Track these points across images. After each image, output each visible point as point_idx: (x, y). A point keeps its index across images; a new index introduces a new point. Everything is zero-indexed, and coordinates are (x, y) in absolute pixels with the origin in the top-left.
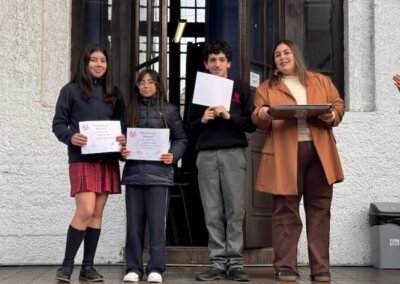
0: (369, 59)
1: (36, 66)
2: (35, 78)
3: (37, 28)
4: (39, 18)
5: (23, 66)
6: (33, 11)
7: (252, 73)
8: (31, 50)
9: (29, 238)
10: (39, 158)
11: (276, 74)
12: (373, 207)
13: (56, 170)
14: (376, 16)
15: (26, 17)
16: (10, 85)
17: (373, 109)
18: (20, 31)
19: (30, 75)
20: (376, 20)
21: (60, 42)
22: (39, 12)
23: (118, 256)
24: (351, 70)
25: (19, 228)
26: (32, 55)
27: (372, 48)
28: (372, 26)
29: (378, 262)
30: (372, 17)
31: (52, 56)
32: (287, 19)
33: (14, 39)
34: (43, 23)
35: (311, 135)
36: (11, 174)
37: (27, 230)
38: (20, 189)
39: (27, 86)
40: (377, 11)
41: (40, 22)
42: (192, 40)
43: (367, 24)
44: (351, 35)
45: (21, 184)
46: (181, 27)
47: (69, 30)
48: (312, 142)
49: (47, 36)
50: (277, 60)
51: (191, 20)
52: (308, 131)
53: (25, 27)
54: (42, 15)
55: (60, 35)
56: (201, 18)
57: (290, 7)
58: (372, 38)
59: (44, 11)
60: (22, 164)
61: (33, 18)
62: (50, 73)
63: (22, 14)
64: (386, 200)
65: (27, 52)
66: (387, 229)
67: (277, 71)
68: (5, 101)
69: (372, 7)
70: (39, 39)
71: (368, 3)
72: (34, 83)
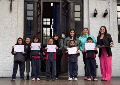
1: (16, 33)
3: (16, 25)
4: (16, 23)
5: (13, 33)
6: (15, 21)
7: (63, 35)
15: (14, 22)
16: (10, 37)
19: (14, 35)
21: (21, 28)
22: (16, 21)
27: (89, 29)
28: (89, 24)
30: (89, 23)
31: (19, 31)
32: (71, 23)
33: (11, 27)
36: (9, 57)
39: (13, 37)
40: (90, 21)
43: (88, 24)
49: (18, 27)
53: (13, 25)
55: (21, 26)
57: (72, 20)
59: (17, 21)
62: (19, 35)
63: (12, 22)
65: (14, 30)
68: (9, 41)
69: (89, 20)
70: (16, 27)
71: (88, 19)
72: (15, 37)
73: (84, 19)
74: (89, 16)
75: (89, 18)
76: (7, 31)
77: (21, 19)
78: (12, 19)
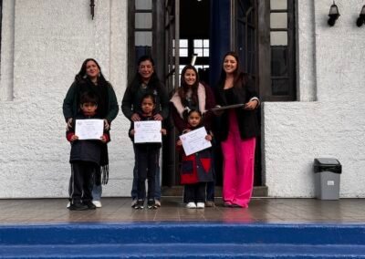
3: (106, 53)
4: (108, 47)
6: (104, 43)
12: (316, 161)
14: (317, 41)
15: (100, 46)
17: (315, 99)
21: (121, 62)
22: (108, 43)
24: (301, 76)
27: (314, 61)
28: (314, 48)
29: (320, 195)
30: (314, 43)
31: (115, 70)
32: (260, 45)
34: (110, 50)
40: (317, 38)
41: (108, 49)
42: (201, 67)
43: (311, 46)
44: (301, 54)
46: (195, 58)
49: (112, 58)
51: (200, 55)
54: (110, 45)
55: (120, 57)
56: (207, 54)
57: (262, 37)
58: (314, 55)
59: (110, 43)
61: (104, 47)
63: (97, 45)
66: (325, 174)
69: (314, 36)
70: (108, 60)
71: (311, 33)
75: (313, 30)
77: (120, 35)
78: (97, 36)
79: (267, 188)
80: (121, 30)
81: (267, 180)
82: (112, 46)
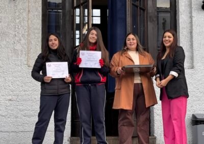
0: (190, 43)
1: (25, 47)
2: (24, 53)
3: (25, 28)
4: (26, 23)
5: (18, 47)
6: (23, 19)
8: (22, 39)
9: (22, 133)
10: (27, 93)
11: (125, 49)
13: (35, 99)
14: (193, 22)
15: (20, 22)
16: (12, 56)
17: (192, 67)
18: (17, 29)
19: (22, 51)
20: (193, 24)
21: (37, 35)
22: (26, 19)
23: (67, 141)
25: (17, 128)
26: (23, 41)
27: (192, 37)
28: (191, 26)
30: (191, 22)
31: (32, 42)
33: (14, 33)
34: (28, 25)
35: (141, 80)
36: (12, 101)
37: (21, 129)
38: (17, 108)
39: (21, 57)
40: (194, 19)
43: (189, 25)
45: (17, 106)
47: (41, 29)
48: (141, 84)
49: (30, 31)
50: (128, 42)
52: (139, 78)
53: (19, 27)
54: (28, 21)
55: (36, 31)
58: (191, 33)
59: (29, 19)
60: (18, 95)
61: (23, 23)
62: (31, 50)
63: (18, 21)
64: (199, 112)
65: (20, 40)
66: (200, 127)
67: (126, 47)
68: (10, 64)
69: (191, 17)
70: (26, 33)
71: (189, 15)
72: (24, 55)
73: (180, 14)
74: (191, 8)
75: (191, 13)
76: (4, 42)
77: (36, 13)
78: (17, 14)
79: (155, 138)
80: (37, 9)
81: (156, 132)
82: (30, 22)
